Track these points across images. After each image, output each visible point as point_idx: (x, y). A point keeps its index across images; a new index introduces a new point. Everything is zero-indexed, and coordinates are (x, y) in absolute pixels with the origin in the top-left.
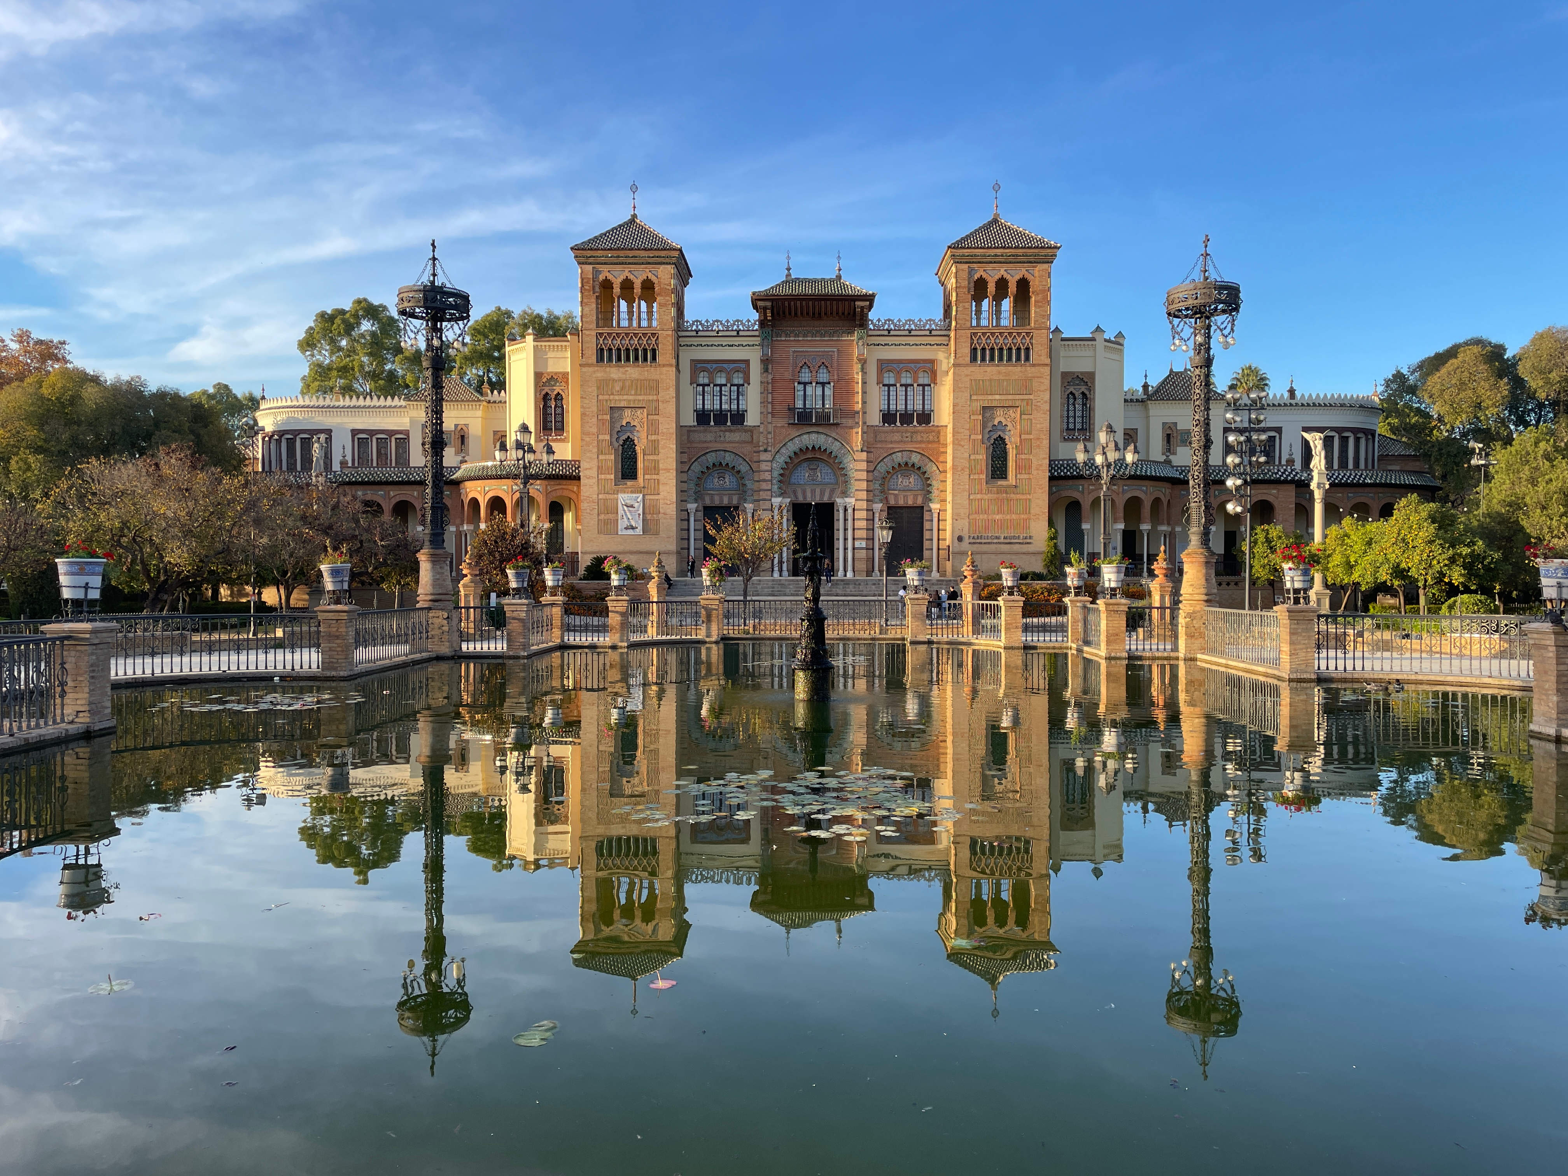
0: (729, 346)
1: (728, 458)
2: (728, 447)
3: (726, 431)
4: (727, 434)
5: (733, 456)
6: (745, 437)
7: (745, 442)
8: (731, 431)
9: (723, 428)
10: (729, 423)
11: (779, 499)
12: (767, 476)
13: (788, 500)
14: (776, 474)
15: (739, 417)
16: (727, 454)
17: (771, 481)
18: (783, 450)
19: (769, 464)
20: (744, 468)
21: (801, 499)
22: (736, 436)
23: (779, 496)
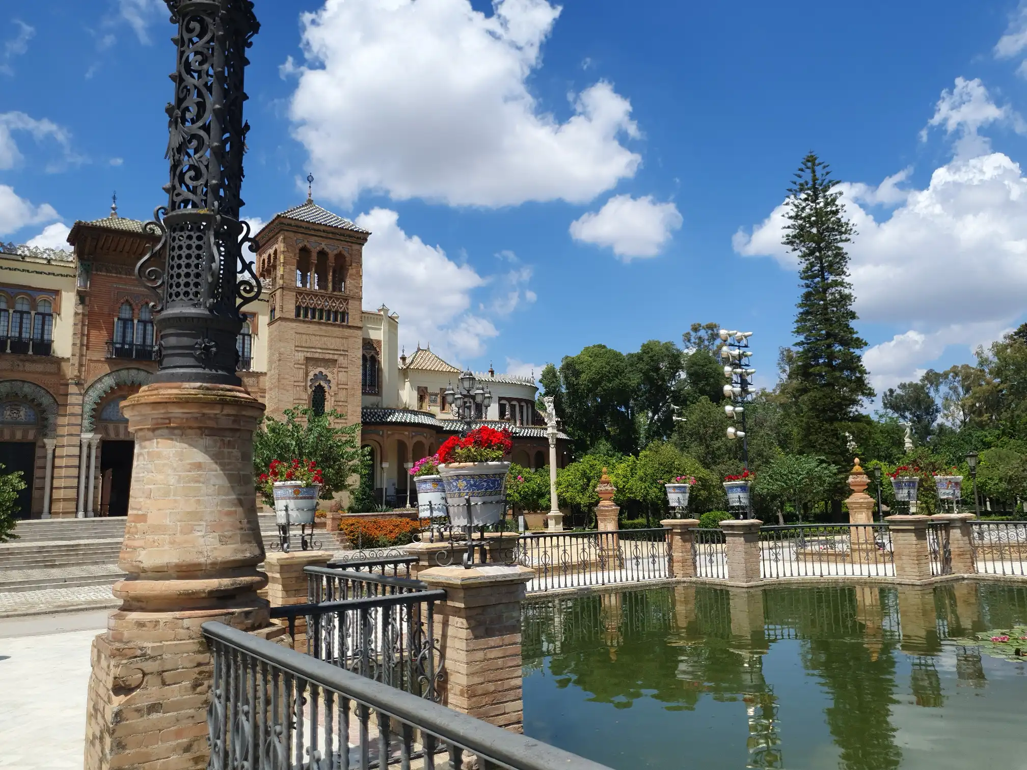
0: (37, 272)
1: (27, 389)
2: (29, 378)
3: (27, 360)
4: (27, 364)
5: (33, 387)
6: (52, 368)
7: (50, 374)
8: (34, 361)
9: (22, 357)
10: (30, 352)
11: (90, 435)
12: (78, 410)
13: (99, 436)
14: (88, 408)
15: (44, 347)
16: (26, 385)
17: (82, 415)
18: (99, 386)
19: (81, 397)
20: (46, 401)
21: (112, 436)
22: (39, 367)
23: (90, 431)
